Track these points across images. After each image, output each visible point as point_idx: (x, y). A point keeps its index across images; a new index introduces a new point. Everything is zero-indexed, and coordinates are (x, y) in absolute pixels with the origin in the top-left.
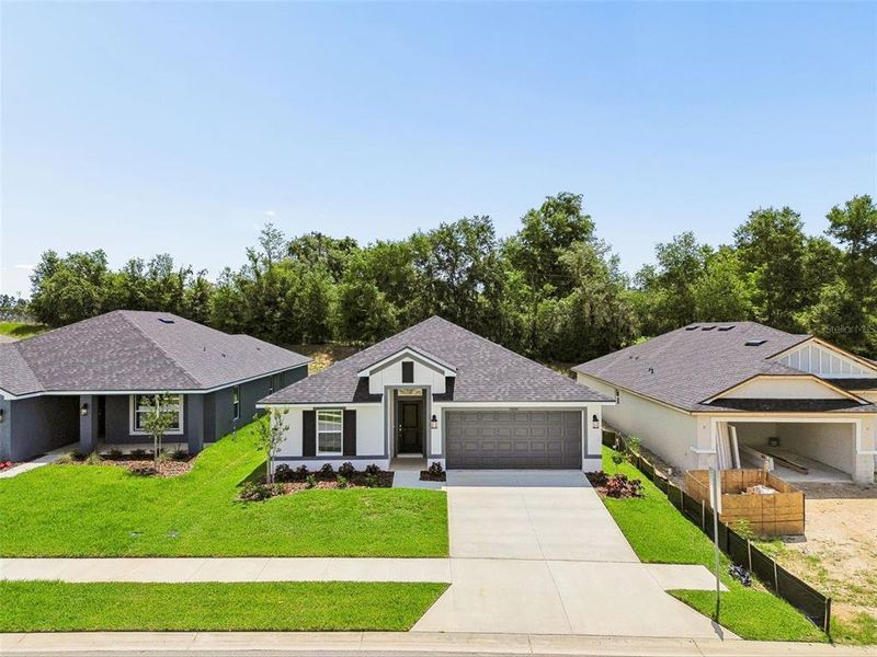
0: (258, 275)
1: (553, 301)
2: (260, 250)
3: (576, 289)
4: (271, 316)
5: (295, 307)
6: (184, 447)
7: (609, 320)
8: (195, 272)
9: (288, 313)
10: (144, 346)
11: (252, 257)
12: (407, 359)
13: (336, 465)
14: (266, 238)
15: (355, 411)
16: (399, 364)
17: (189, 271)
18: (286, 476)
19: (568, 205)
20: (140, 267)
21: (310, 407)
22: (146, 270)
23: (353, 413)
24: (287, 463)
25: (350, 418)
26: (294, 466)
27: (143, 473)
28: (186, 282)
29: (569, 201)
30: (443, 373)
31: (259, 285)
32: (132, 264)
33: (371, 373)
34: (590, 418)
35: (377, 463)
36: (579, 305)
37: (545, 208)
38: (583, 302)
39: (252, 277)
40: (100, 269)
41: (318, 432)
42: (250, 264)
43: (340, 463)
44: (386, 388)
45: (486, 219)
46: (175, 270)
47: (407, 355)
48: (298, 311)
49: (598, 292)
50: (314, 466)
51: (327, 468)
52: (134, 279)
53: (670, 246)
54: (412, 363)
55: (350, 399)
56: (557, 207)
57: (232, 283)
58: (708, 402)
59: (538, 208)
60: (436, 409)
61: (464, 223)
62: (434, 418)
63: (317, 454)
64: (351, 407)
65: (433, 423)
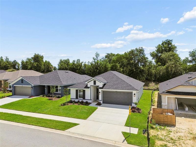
0: (95, 62)
1: (161, 67)
2: (95, 57)
3: (166, 64)
4: (96, 71)
5: (101, 69)
6: (60, 96)
7: (176, 72)
8: (84, 62)
9: (100, 70)
10: (58, 77)
11: (94, 59)
13: (80, 101)
14: (96, 55)
15: (85, 90)
16: (93, 81)
17: (83, 62)
18: (71, 102)
19: (168, 43)
20: (75, 61)
21: (77, 89)
22: (76, 62)
24: (72, 99)
25: (84, 91)
26: (73, 100)
27: (50, 99)
28: (83, 64)
29: (169, 41)
30: (101, 83)
31: (95, 65)
32: (74, 61)
33: (88, 82)
34: (133, 94)
35: (87, 101)
36: (167, 68)
37: (163, 44)
38: (168, 67)
39: (94, 63)
40: (69, 62)
41: (78, 94)
42: (94, 60)
43: (81, 100)
44: (91, 86)
45: (142, 48)
46: (81, 62)
47: (94, 79)
48: (102, 70)
49: (173, 64)
50: (77, 100)
51: (79, 101)
52: (74, 64)
53: (192, 52)
55: (84, 87)
56: (166, 43)
57: (90, 64)
58: (165, 92)
59: (161, 44)
60: (100, 90)
61: (136, 49)
62: (100, 92)
63: (78, 98)
64: (84, 89)
65: (100, 93)
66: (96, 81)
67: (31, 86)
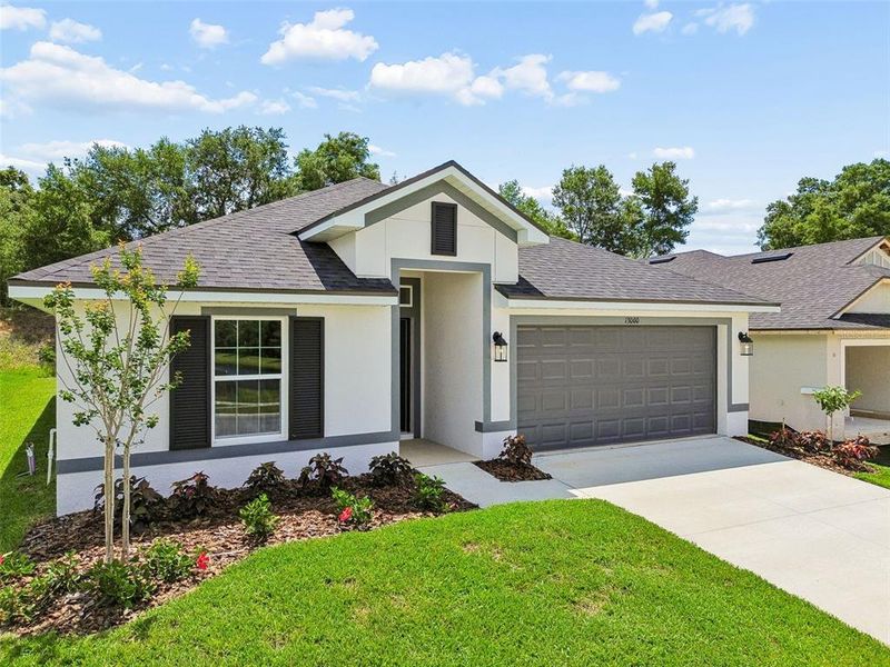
12: (443, 198)
23: (318, 323)
29: (353, 144)
34: (734, 337)
41: (215, 379)
44: (395, 264)
47: (443, 185)
54: (453, 208)
58: (838, 316)
60: (500, 317)
62: (497, 339)
63: (217, 442)
64: (307, 306)
65: (500, 350)
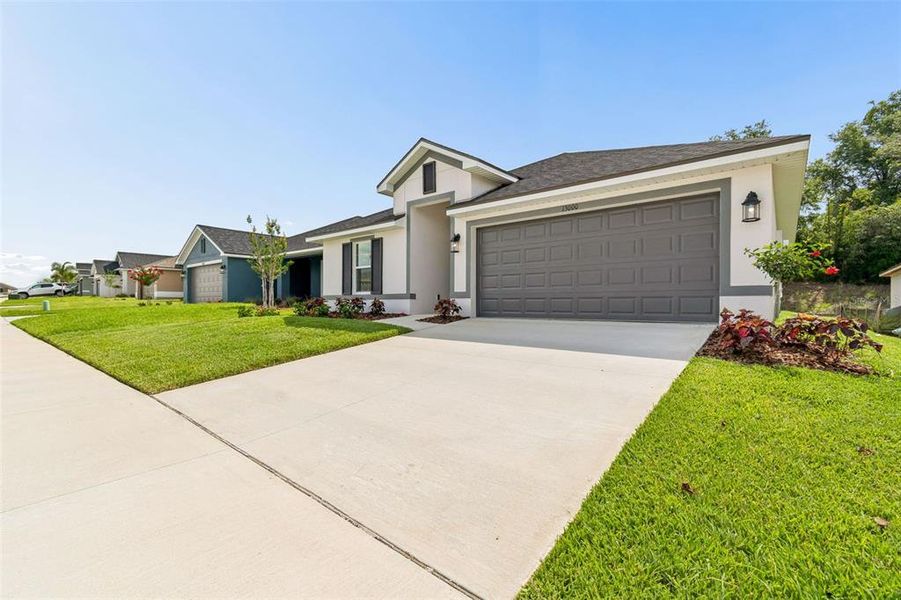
12: (429, 160)
23: (381, 240)
25: (377, 245)
41: (355, 268)
44: (410, 204)
47: (430, 153)
54: (434, 163)
60: (460, 224)
62: (457, 238)
63: (354, 293)
65: (454, 245)
66: (440, 166)
67: (220, 261)
